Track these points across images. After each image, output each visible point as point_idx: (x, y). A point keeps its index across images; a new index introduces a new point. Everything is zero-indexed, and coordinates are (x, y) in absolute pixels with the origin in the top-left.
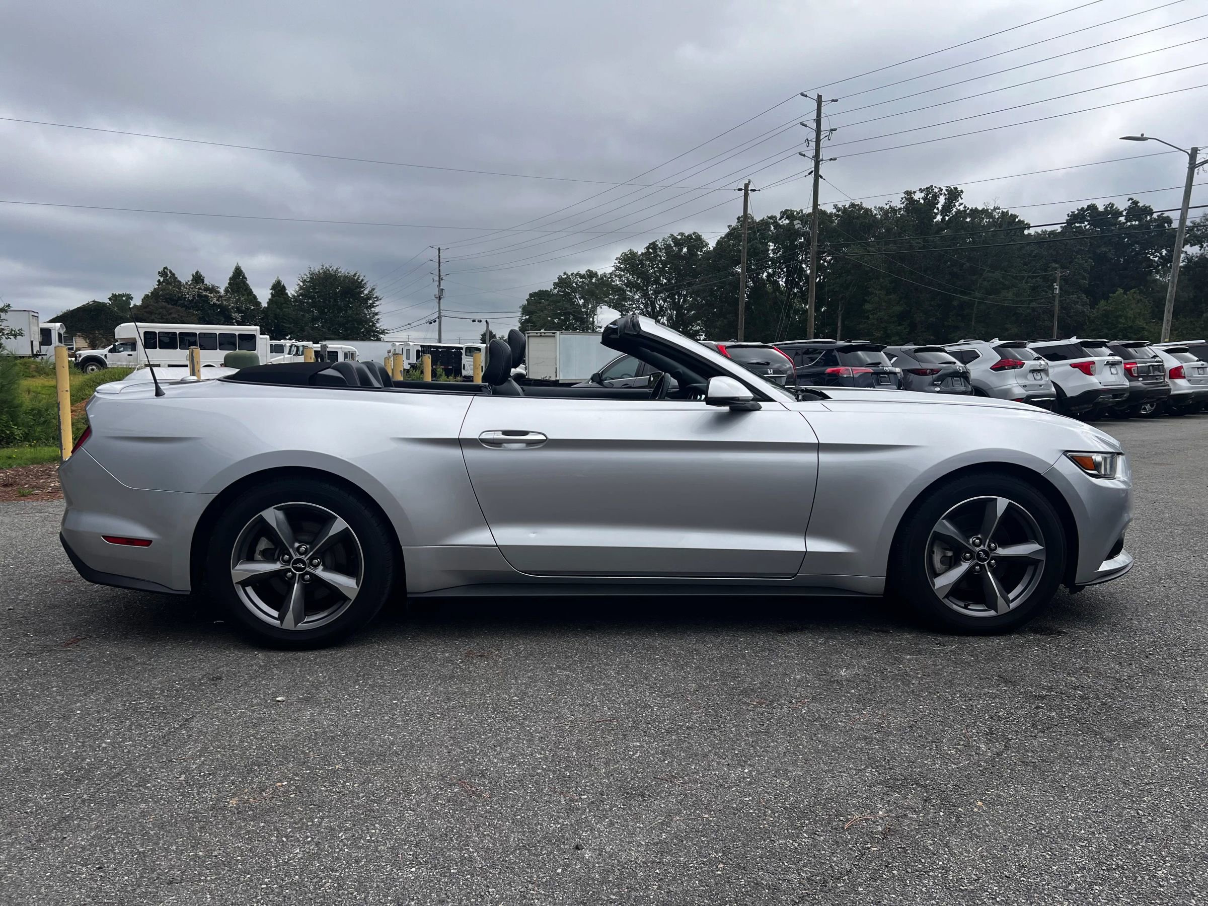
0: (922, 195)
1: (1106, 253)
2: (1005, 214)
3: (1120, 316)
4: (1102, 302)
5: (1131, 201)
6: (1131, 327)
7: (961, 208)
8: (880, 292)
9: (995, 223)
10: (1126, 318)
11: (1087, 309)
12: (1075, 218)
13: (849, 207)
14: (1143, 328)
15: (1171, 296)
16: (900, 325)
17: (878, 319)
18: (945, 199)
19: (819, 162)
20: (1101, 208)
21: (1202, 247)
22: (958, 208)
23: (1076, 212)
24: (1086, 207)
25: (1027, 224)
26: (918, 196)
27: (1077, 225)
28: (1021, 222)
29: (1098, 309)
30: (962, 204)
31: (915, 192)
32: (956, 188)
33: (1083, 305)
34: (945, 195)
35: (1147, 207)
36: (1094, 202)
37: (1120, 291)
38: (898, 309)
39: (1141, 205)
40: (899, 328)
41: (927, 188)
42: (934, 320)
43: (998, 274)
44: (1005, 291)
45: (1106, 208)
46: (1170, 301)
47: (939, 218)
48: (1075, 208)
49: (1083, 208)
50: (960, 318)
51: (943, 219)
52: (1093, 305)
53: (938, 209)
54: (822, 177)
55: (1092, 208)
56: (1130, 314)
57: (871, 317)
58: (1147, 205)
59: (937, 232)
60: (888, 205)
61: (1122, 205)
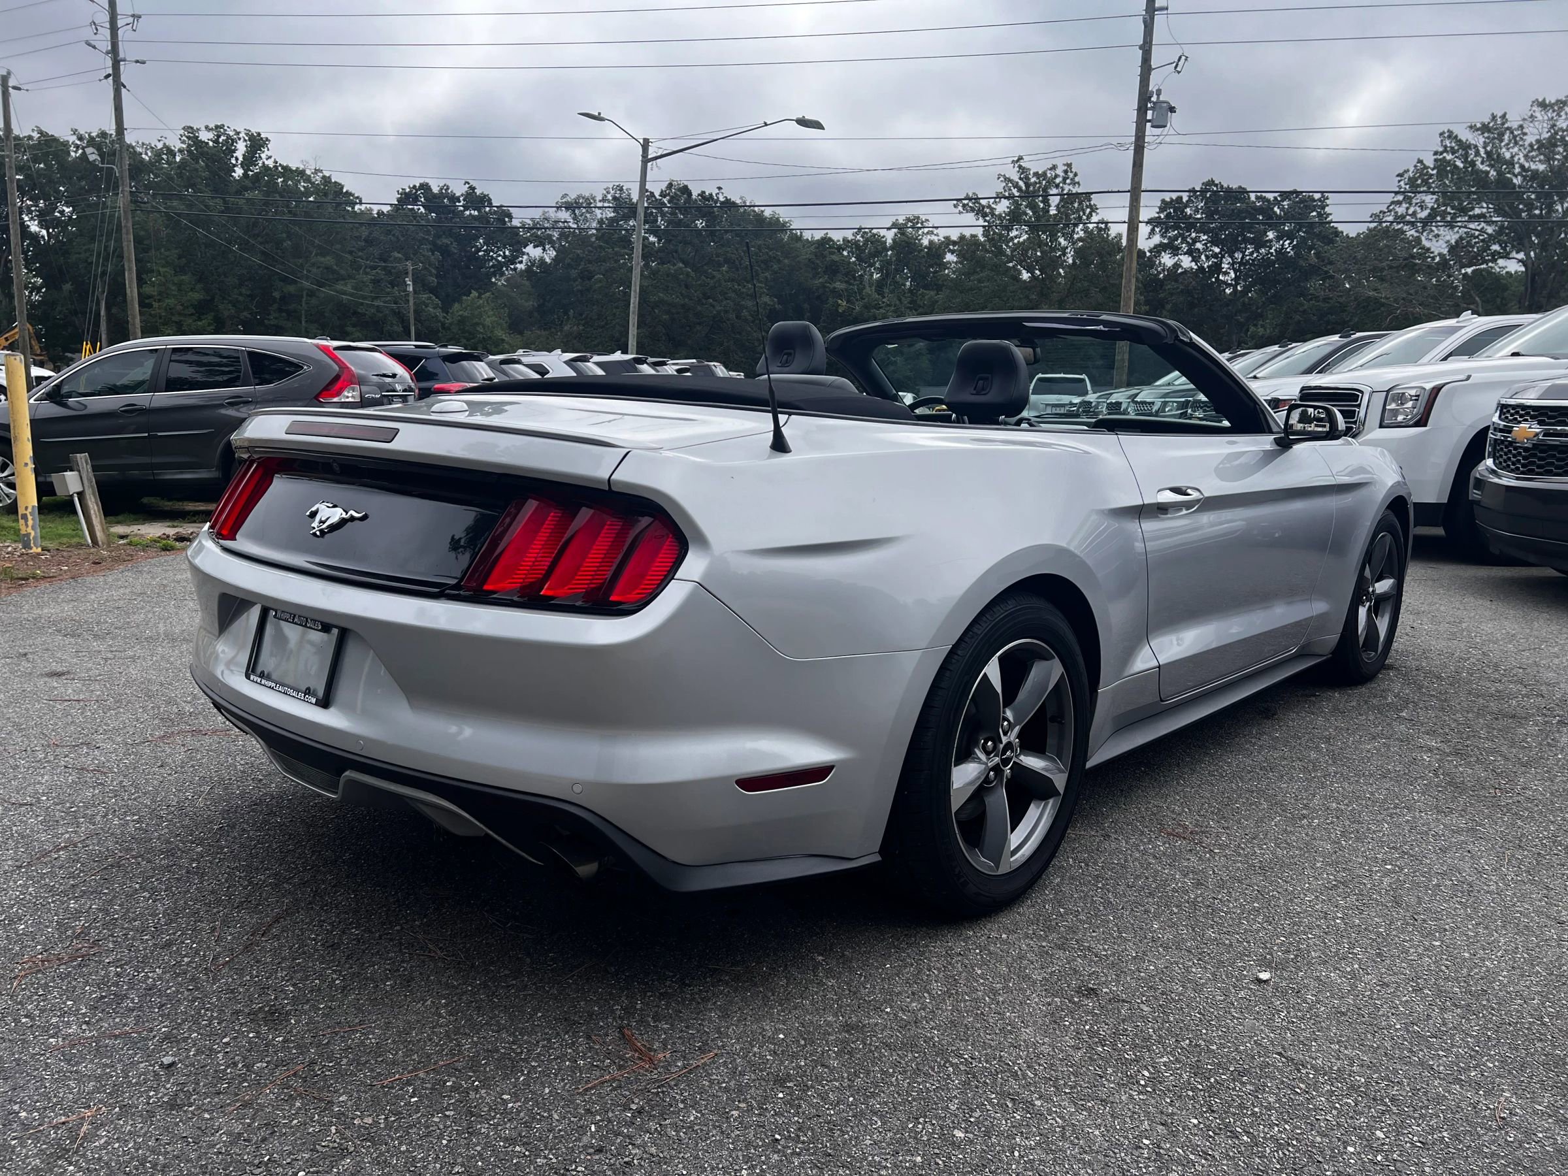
0: (211, 135)
1: (447, 246)
2: (327, 180)
3: (477, 324)
4: (456, 305)
5: (467, 186)
6: (490, 337)
7: (270, 163)
8: (165, 269)
9: (316, 190)
10: (484, 326)
11: (439, 313)
12: (407, 197)
13: (98, 136)
14: (503, 340)
15: (634, 307)
16: (200, 319)
17: (166, 310)
18: (246, 146)
19: (119, 62)
20: (435, 190)
21: (544, 250)
22: (266, 163)
23: (408, 190)
24: (418, 185)
25: (357, 198)
26: (205, 136)
27: (410, 207)
28: (348, 194)
29: (452, 313)
30: (270, 157)
31: (198, 130)
32: (259, 134)
33: (434, 308)
34: (245, 140)
35: (485, 196)
36: (427, 180)
37: (474, 294)
38: (196, 296)
39: (478, 192)
40: (199, 323)
41: (217, 127)
42: (249, 316)
43: (329, 260)
44: (342, 282)
45: (441, 189)
46: (633, 313)
47: (239, 172)
48: (407, 184)
49: (414, 187)
50: (284, 314)
51: (245, 175)
52: (446, 309)
53: (237, 159)
54: (125, 87)
55: (425, 187)
56: (488, 321)
57: (156, 305)
58: (486, 193)
59: (239, 193)
60: (162, 143)
61: (459, 190)
